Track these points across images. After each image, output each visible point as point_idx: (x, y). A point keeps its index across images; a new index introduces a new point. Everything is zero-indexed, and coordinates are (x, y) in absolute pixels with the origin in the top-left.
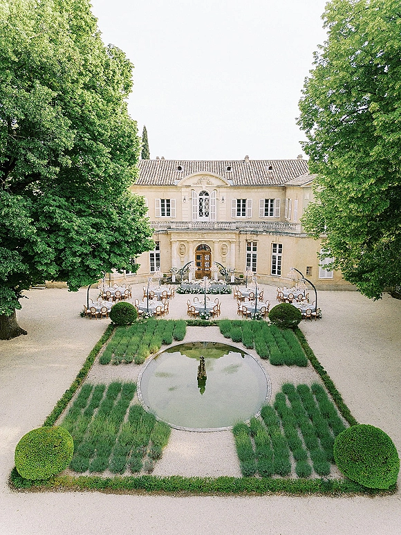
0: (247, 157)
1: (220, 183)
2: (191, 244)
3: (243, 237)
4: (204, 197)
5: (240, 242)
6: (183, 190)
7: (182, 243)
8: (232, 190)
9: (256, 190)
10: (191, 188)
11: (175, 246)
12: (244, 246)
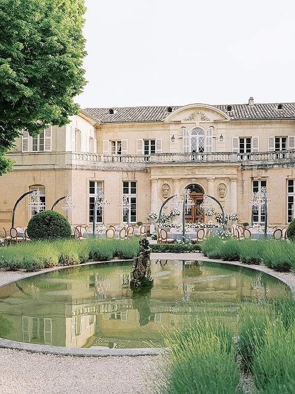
0: (251, 99)
1: (218, 118)
2: (177, 184)
3: (247, 175)
4: (198, 136)
5: (243, 181)
6: (172, 127)
7: (166, 182)
8: (233, 127)
9: (263, 126)
10: (181, 125)
11: (157, 187)
12: (249, 186)
